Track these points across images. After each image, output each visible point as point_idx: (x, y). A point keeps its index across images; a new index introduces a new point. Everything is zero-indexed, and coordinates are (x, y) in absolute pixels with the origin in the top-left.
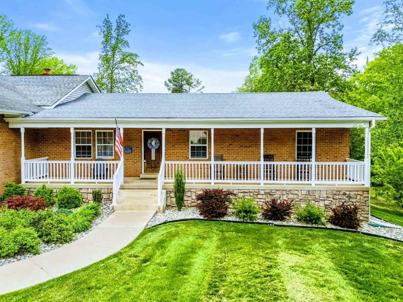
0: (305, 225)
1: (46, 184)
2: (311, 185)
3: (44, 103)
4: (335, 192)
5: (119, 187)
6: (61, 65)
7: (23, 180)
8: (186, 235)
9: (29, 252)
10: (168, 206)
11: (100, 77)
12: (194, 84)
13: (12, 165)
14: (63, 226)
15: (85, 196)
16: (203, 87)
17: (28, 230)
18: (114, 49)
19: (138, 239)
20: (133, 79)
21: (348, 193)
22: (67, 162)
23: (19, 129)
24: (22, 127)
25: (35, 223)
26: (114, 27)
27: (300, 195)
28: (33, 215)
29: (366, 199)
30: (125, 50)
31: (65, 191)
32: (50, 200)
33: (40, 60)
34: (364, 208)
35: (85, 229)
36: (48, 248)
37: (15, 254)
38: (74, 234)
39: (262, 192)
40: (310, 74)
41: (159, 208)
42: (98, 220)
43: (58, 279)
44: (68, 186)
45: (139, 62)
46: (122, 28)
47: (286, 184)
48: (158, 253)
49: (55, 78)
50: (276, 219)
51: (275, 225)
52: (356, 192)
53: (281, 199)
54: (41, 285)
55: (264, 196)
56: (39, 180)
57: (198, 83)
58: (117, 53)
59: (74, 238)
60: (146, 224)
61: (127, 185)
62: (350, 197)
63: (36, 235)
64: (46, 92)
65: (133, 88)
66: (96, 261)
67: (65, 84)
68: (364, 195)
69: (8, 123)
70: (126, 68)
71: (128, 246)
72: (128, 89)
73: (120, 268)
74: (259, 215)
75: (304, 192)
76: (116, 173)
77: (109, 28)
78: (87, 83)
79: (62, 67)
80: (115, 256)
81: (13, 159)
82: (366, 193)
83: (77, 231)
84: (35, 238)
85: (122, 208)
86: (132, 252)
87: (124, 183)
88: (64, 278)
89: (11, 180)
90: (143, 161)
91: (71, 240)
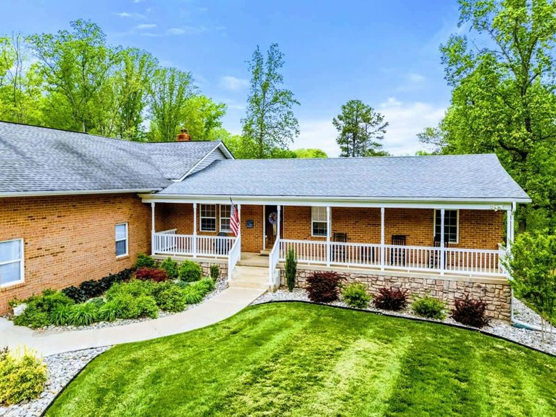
0: (418, 318)
1: (171, 257)
2: (439, 273)
3: (173, 175)
4: (467, 284)
5: (235, 263)
6: (209, 105)
7: (154, 252)
8: (282, 315)
9: (149, 316)
10: (281, 286)
11: (248, 123)
12: (373, 121)
13: (144, 237)
14: (177, 297)
15: (205, 270)
16: (387, 124)
17: (149, 298)
18: (265, 88)
19: (237, 314)
20: (288, 123)
21: (484, 285)
22: (190, 236)
23: (150, 204)
24: (153, 202)
25: (155, 293)
26: (265, 61)
27: (425, 284)
28: (155, 285)
29: (507, 294)
30: (279, 86)
31: (187, 264)
32: (174, 272)
33: (186, 102)
34: (504, 305)
35: (197, 301)
36: (164, 315)
37: (139, 316)
38: (185, 305)
39: (382, 278)
40: (515, 116)
41: (270, 287)
42: (211, 295)
43: (165, 338)
44: (190, 259)
45: (295, 101)
46: (274, 61)
47: (410, 271)
48: (248, 327)
49: (188, 146)
50: (387, 308)
51: (384, 314)
52: (494, 286)
53: (403, 287)
54: (152, 340)
55: (384, 283)
56: (166, 252)
57: (380, 119)
58: (268, 92)
59: (185, 309)
60: (251, 302)
61: (244, 262)
62: (485, 291)
63: (155, 303)
64: (177, 163)
65: (287, 134)
66: (196, 328)
67: (195, 153)
68: (504, 290)
69: (141, 199)
70: (280, 109)
71: (227, 319)
72: (280, 136)
73: (212, 335)
74: (370, 303)
75: (429, 282)
76: (233, 246)
77: (259, 61)
78: (218, 148)
79: (211, 107)
80: (212, 326)
81: (144, 231)
82: (506, 287)
83: (188, 303)
84: (154, 305)
85: (236, 285)
86: (227, 325)
87: (241, 259)
88: (170, 337)
89: (143, 251)
90: (265, 236)
91: (182, 310)
